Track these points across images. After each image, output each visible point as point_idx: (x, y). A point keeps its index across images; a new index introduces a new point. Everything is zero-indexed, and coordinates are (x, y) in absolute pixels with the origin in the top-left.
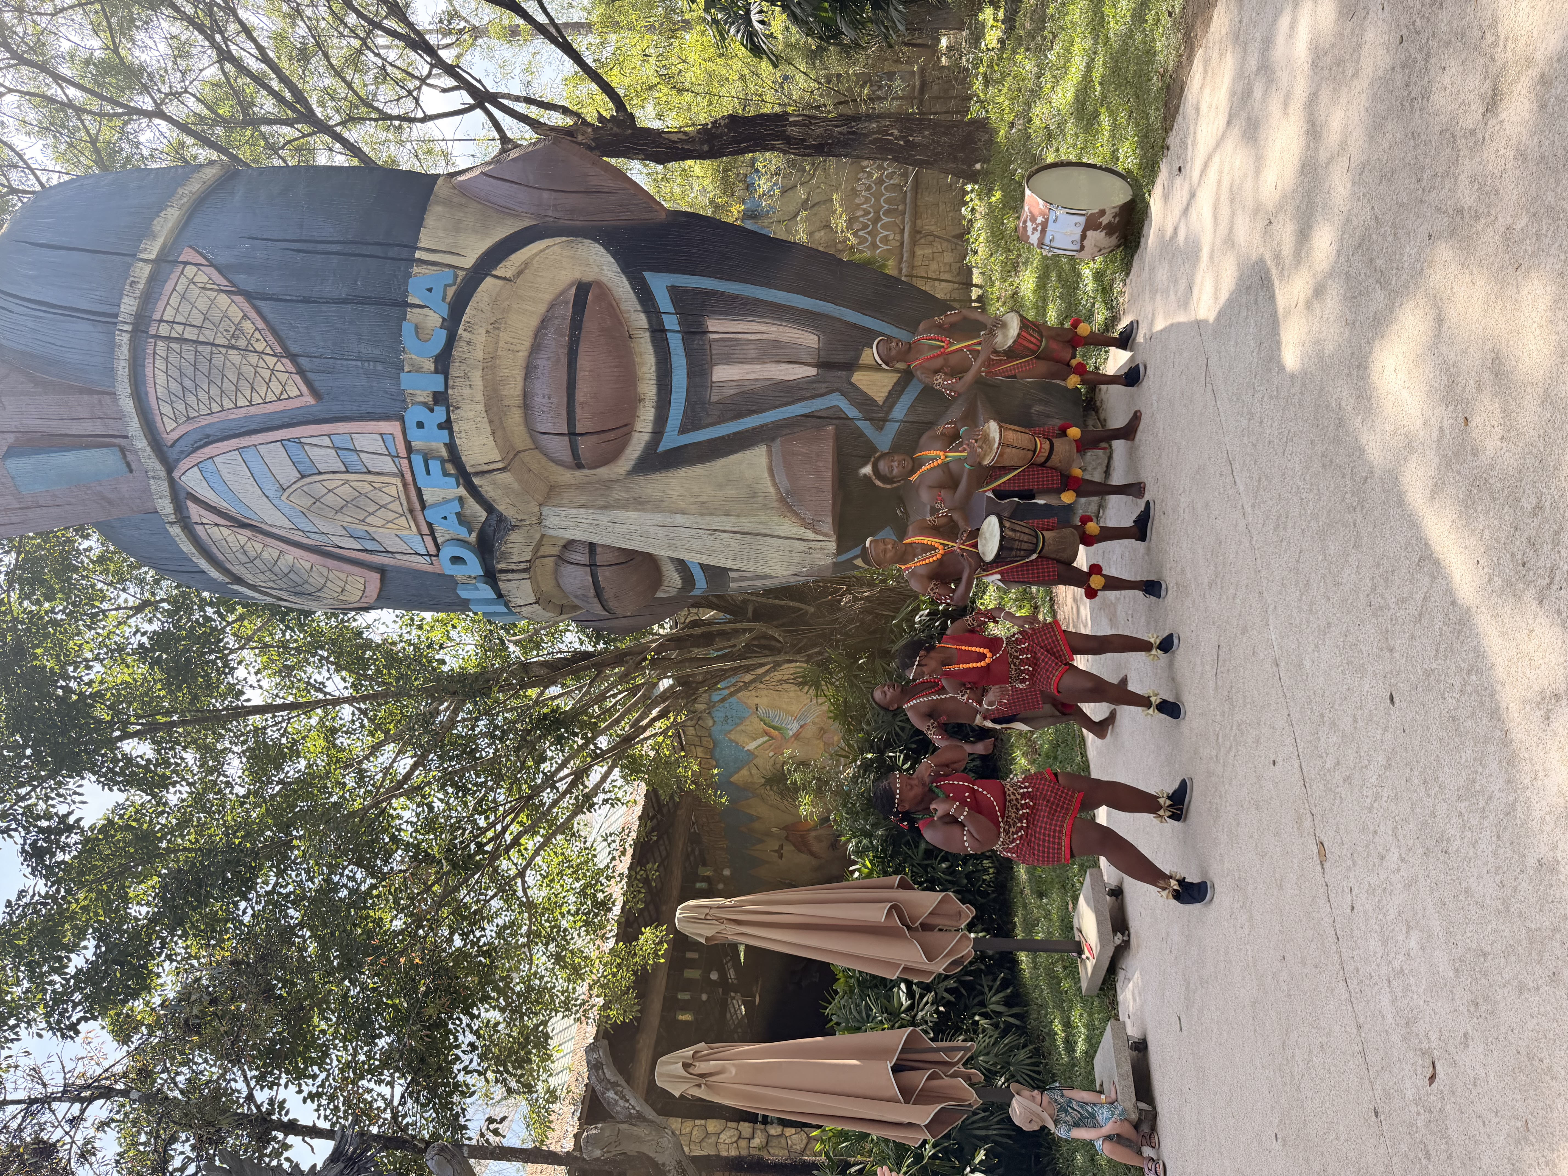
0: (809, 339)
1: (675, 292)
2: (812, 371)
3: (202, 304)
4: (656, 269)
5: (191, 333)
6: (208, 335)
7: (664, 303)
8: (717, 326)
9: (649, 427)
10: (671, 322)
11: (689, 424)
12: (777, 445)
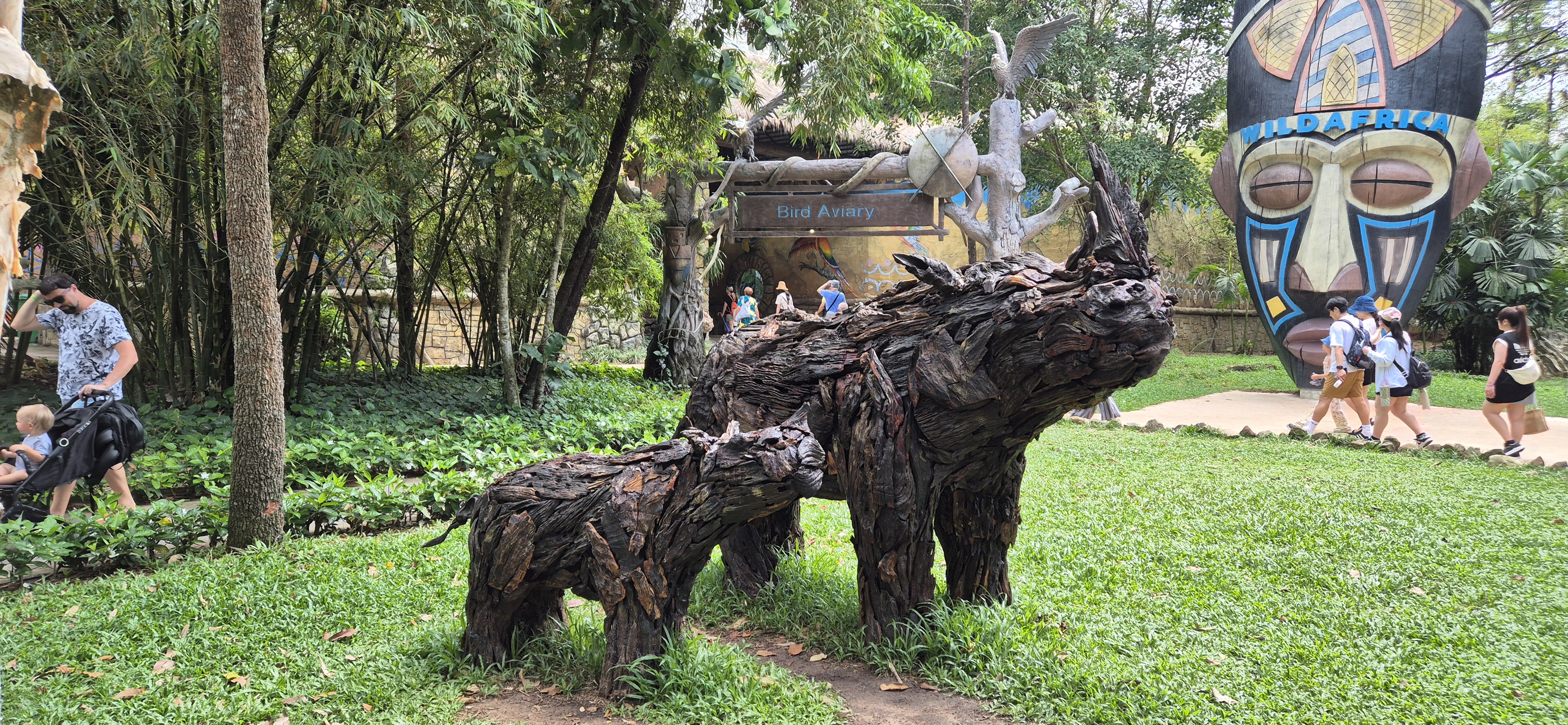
0: (1399, 279)
1: (1426, 224)
2: (1386, 281)
3: (1440, 18)
4: (1436, 216)
5: (1427, 11)
6: (1427, 20)
7: (1423, 219)
8: (1411, 241)
9: (1370, 211)
10: (1415, 222)
11: (1370, 230)
12: (1357, 266)
